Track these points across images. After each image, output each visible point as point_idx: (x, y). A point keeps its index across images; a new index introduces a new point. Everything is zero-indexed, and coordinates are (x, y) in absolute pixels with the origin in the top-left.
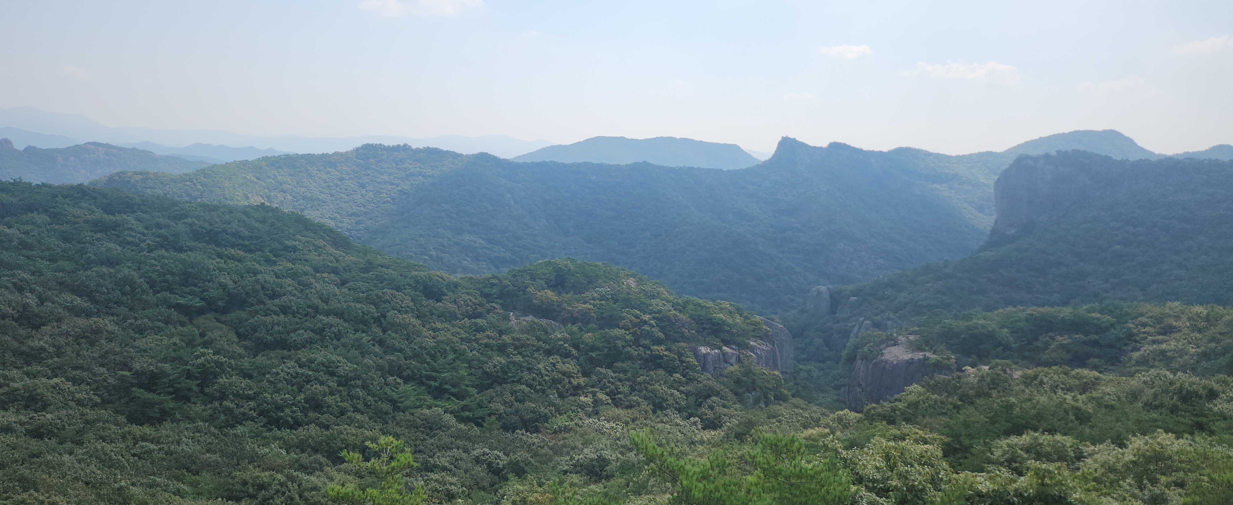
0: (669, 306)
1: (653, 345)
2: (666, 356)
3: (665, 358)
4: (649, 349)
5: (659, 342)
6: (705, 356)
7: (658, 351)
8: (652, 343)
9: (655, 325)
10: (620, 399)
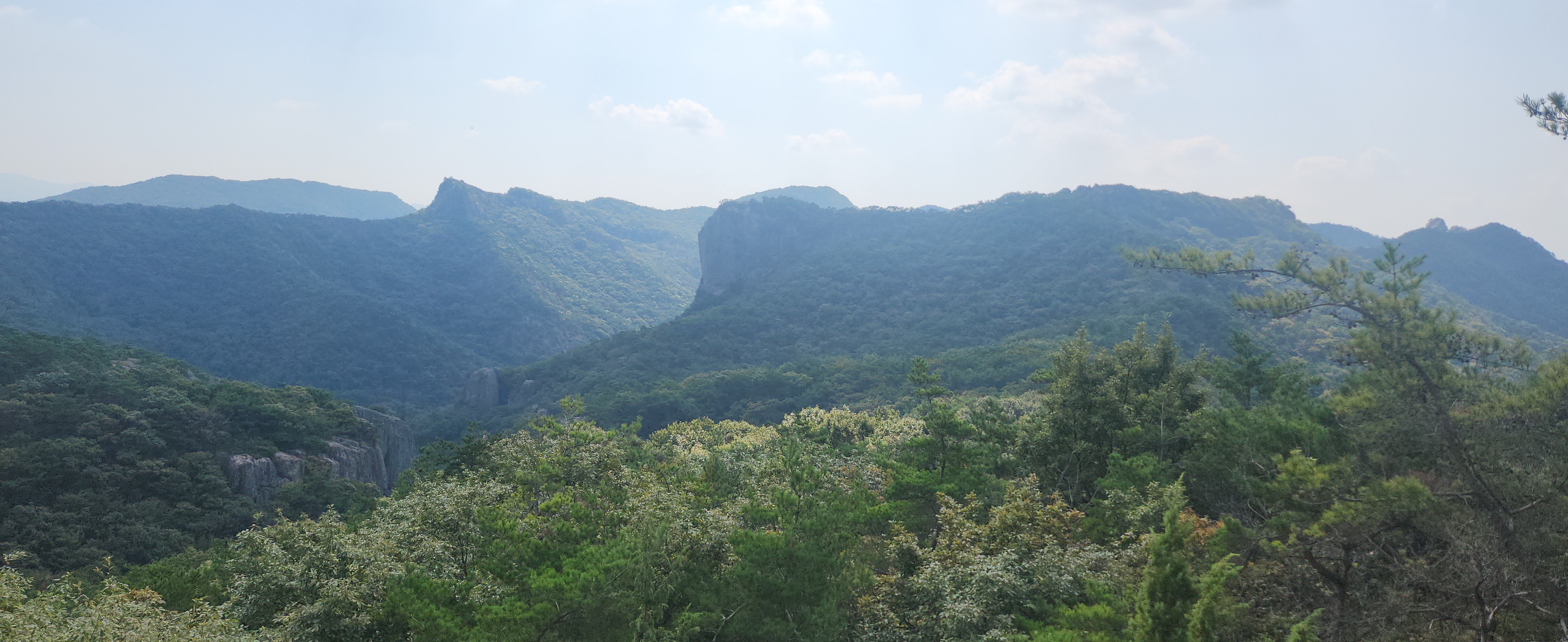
0: (181, 395)
1: (143, 460)
2: (166, 475)
3: (163, 478)
4: (132, 465)
5: (157, 453)
6: (242, 469)
7: (152, 468)
8: (139, 457)
9: (149, 426)
10: (60, 555)
